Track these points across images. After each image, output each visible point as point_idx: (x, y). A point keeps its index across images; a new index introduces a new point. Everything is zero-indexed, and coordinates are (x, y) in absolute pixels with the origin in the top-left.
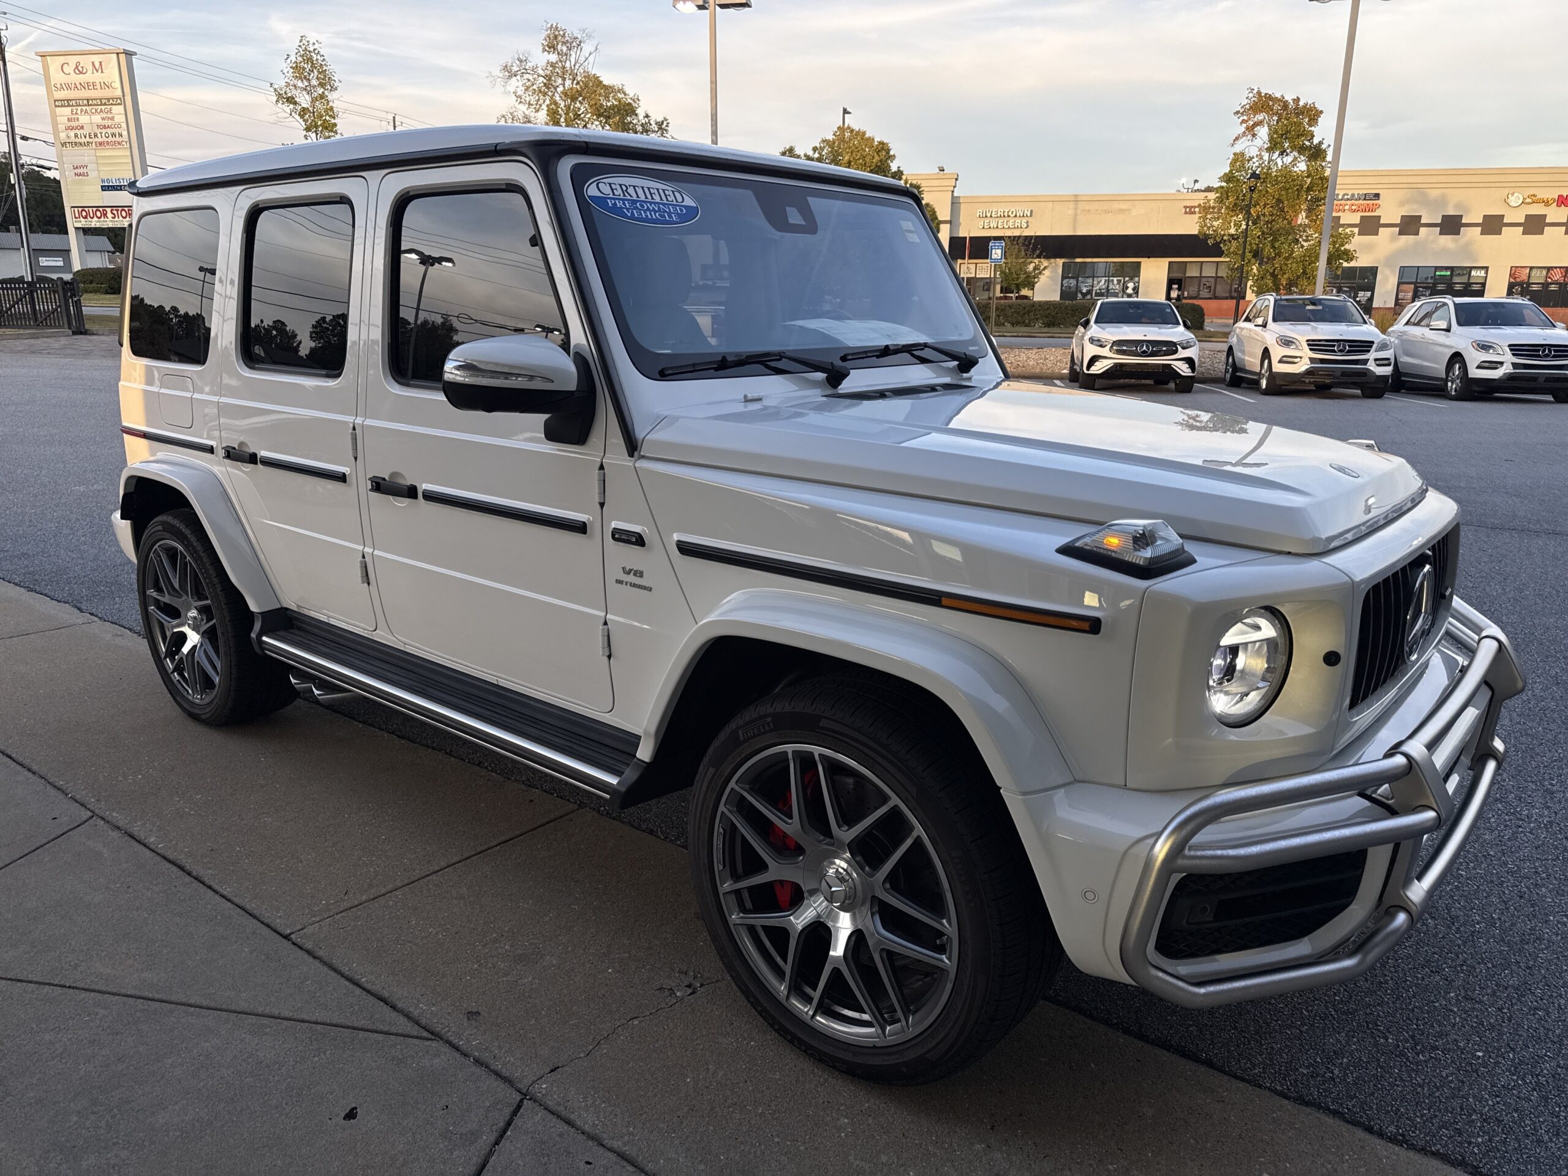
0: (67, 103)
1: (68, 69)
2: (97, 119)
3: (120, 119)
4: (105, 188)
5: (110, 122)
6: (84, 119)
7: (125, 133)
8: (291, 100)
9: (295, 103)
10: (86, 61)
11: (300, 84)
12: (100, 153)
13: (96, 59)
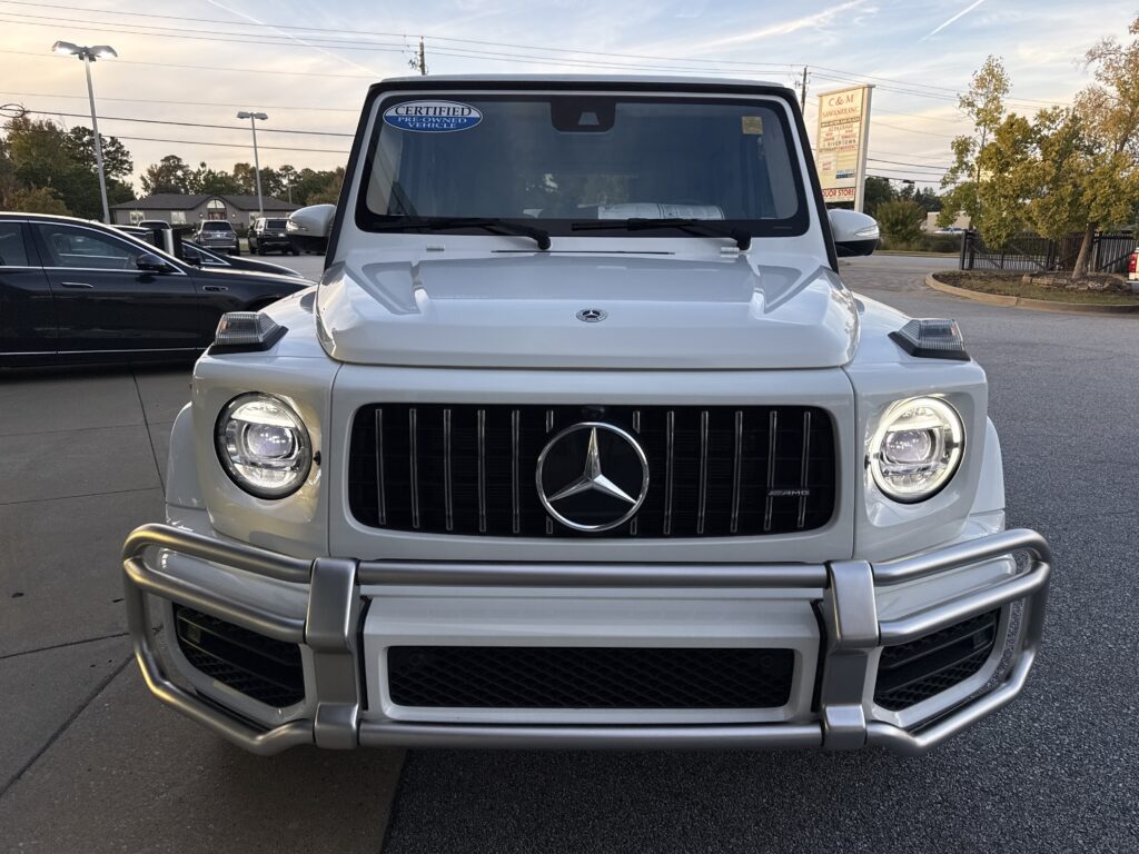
0: (828, 124)
1: (833, 102)
2: (843, 132)
3: (856, 131)
4: (838, 177)
5: (848, 134)
6: (835, 133)
7: (857, 140)
8: (971, 104)
9: (973, 106)
10: (843, 96)
11: (980, 91)
12: (841, 154)
13: (850, 93)
